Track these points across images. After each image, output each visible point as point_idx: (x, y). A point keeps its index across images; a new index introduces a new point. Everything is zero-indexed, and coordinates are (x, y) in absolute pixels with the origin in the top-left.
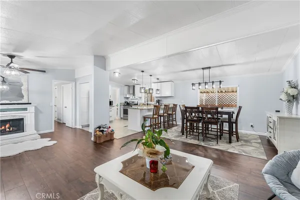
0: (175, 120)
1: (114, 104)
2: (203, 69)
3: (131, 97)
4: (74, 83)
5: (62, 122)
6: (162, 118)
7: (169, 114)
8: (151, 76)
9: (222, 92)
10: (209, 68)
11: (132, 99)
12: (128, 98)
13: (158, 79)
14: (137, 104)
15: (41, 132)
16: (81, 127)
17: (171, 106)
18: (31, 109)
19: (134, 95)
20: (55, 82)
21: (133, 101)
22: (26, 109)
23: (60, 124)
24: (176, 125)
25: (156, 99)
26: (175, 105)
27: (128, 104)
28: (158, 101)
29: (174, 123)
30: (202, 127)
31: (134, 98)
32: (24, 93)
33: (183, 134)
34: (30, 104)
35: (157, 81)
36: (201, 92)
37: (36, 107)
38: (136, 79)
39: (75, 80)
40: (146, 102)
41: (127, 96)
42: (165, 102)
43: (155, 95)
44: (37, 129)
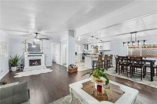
0: (112, 64)
1: (78, 54)
2: (131, 33)
3: (86, 50)
4: (60, 44)
5: (55, 62)
6: (103, 62)
7: (108, 60)
8: (97, 39)
9: (145, 47)
10: (136, 32)
11: (86, 52)
12: (84, 51)
13: (101, 40)
14: (89, 54)
15: (47, 66)
16: (62, 65)
17: (109, 55)
18: (43, 55)
19: (88, 49)
20: (52, 44)
21: (87, 52)
22: (41, 56)
23: (54, 63)
24: (112, 67)
25: (100, 52)
26: (112, 55)
27: (84, 54)
28: (101, 53)
29: (111, 65)
30: (130, 69)
31: (87, 51)
32: (41, 49)
33: (117, 72)
34: (43, 53)
35: (101, 41)
36: (130, 48)
37: (45, 55)
38: (89, 41)
39: (60, 43)
40: (94, 53)
41: (84, 50)
42: (105, 53)
43: (99, 49)
44: (45, 64)
